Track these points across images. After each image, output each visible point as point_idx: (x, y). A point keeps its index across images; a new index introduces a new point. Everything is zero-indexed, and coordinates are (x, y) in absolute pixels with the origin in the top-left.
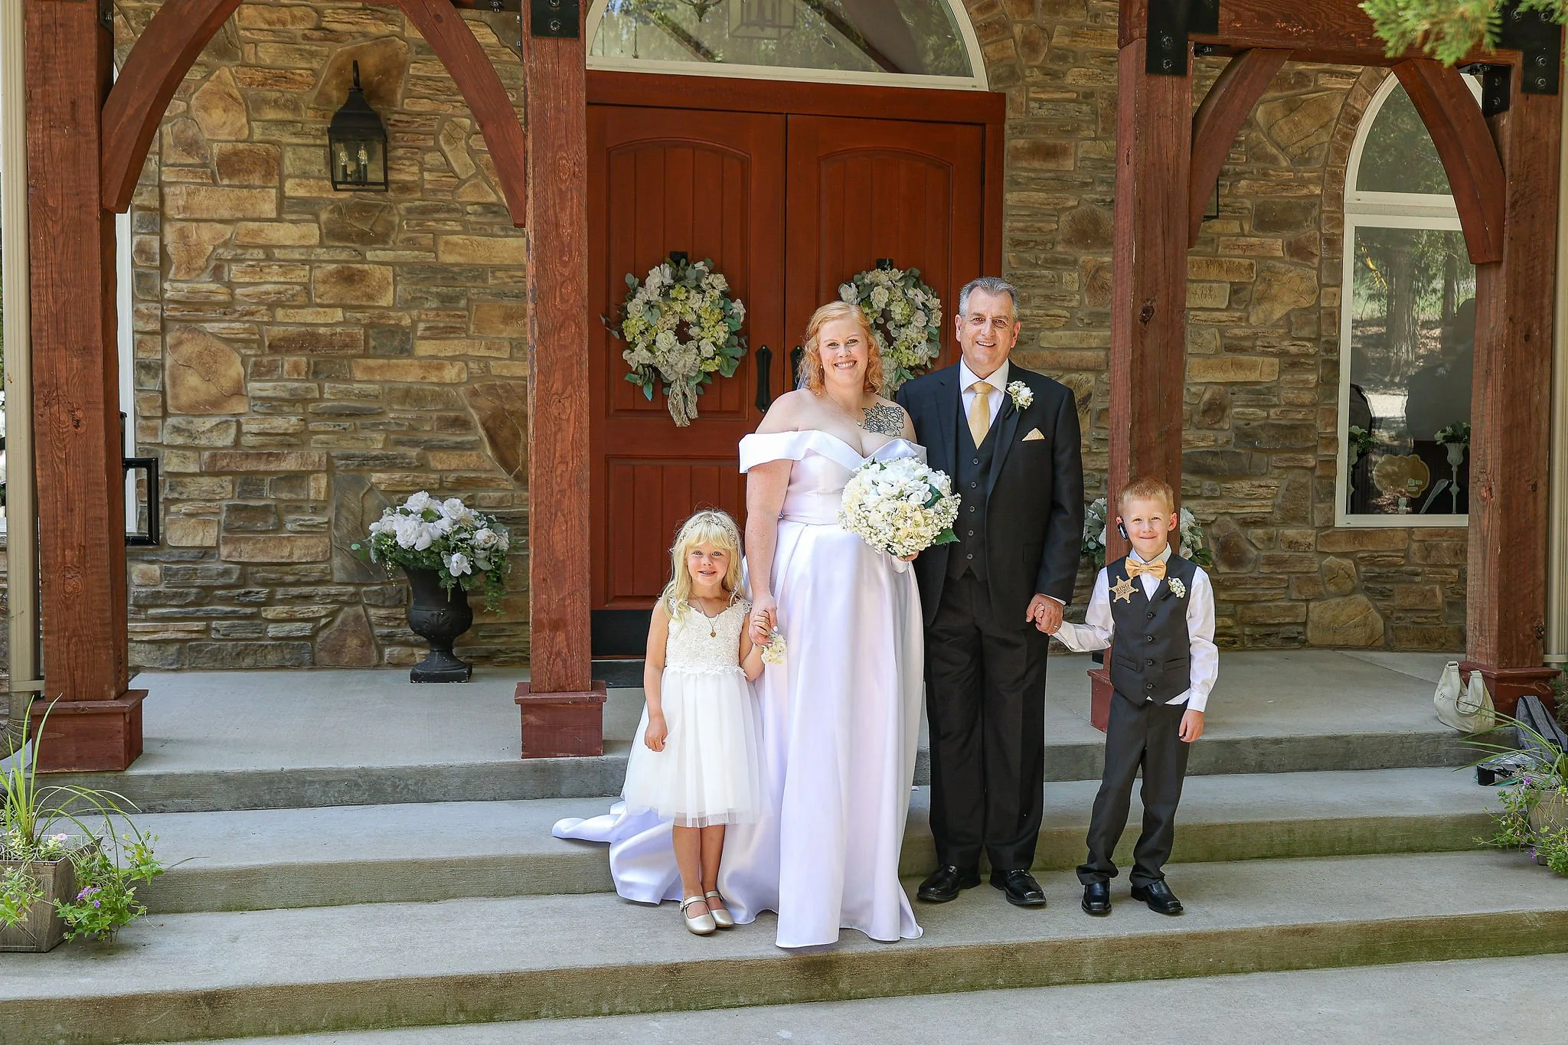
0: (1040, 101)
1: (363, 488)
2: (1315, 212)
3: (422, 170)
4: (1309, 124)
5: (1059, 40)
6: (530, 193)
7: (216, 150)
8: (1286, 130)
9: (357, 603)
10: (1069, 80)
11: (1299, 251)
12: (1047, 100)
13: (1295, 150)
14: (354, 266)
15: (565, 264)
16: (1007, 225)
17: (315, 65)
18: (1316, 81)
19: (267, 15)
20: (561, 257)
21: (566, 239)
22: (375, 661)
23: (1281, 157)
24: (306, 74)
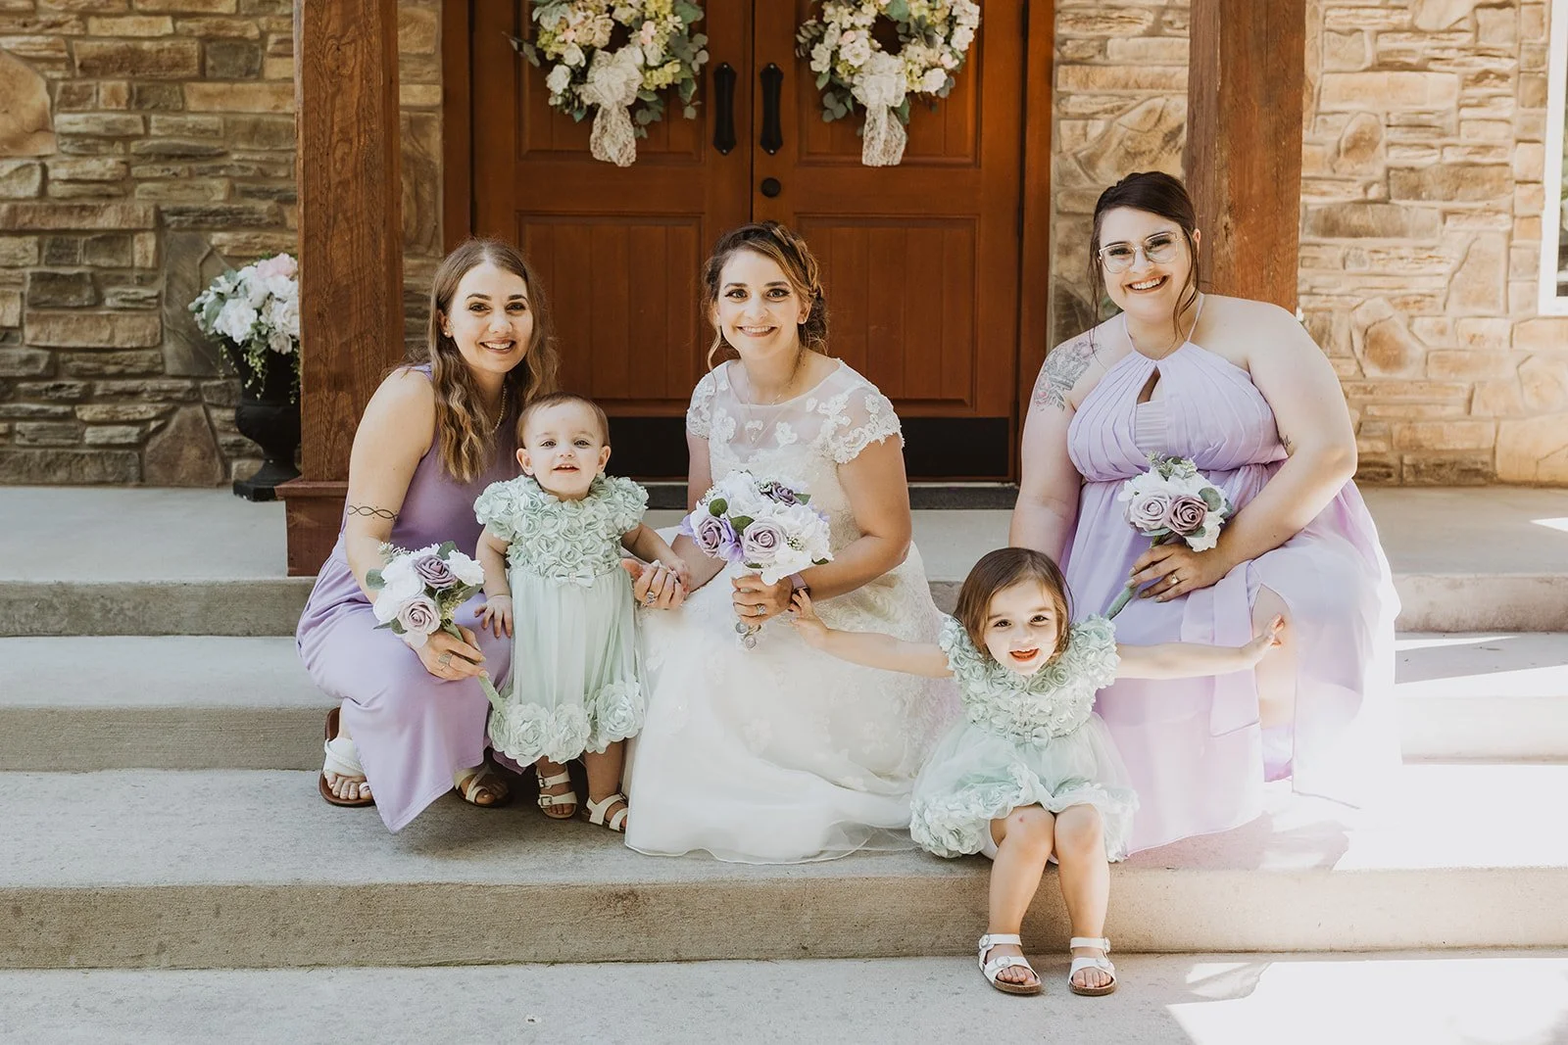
1: (201, 252)
9: (199, 401)
22: (219, 478)
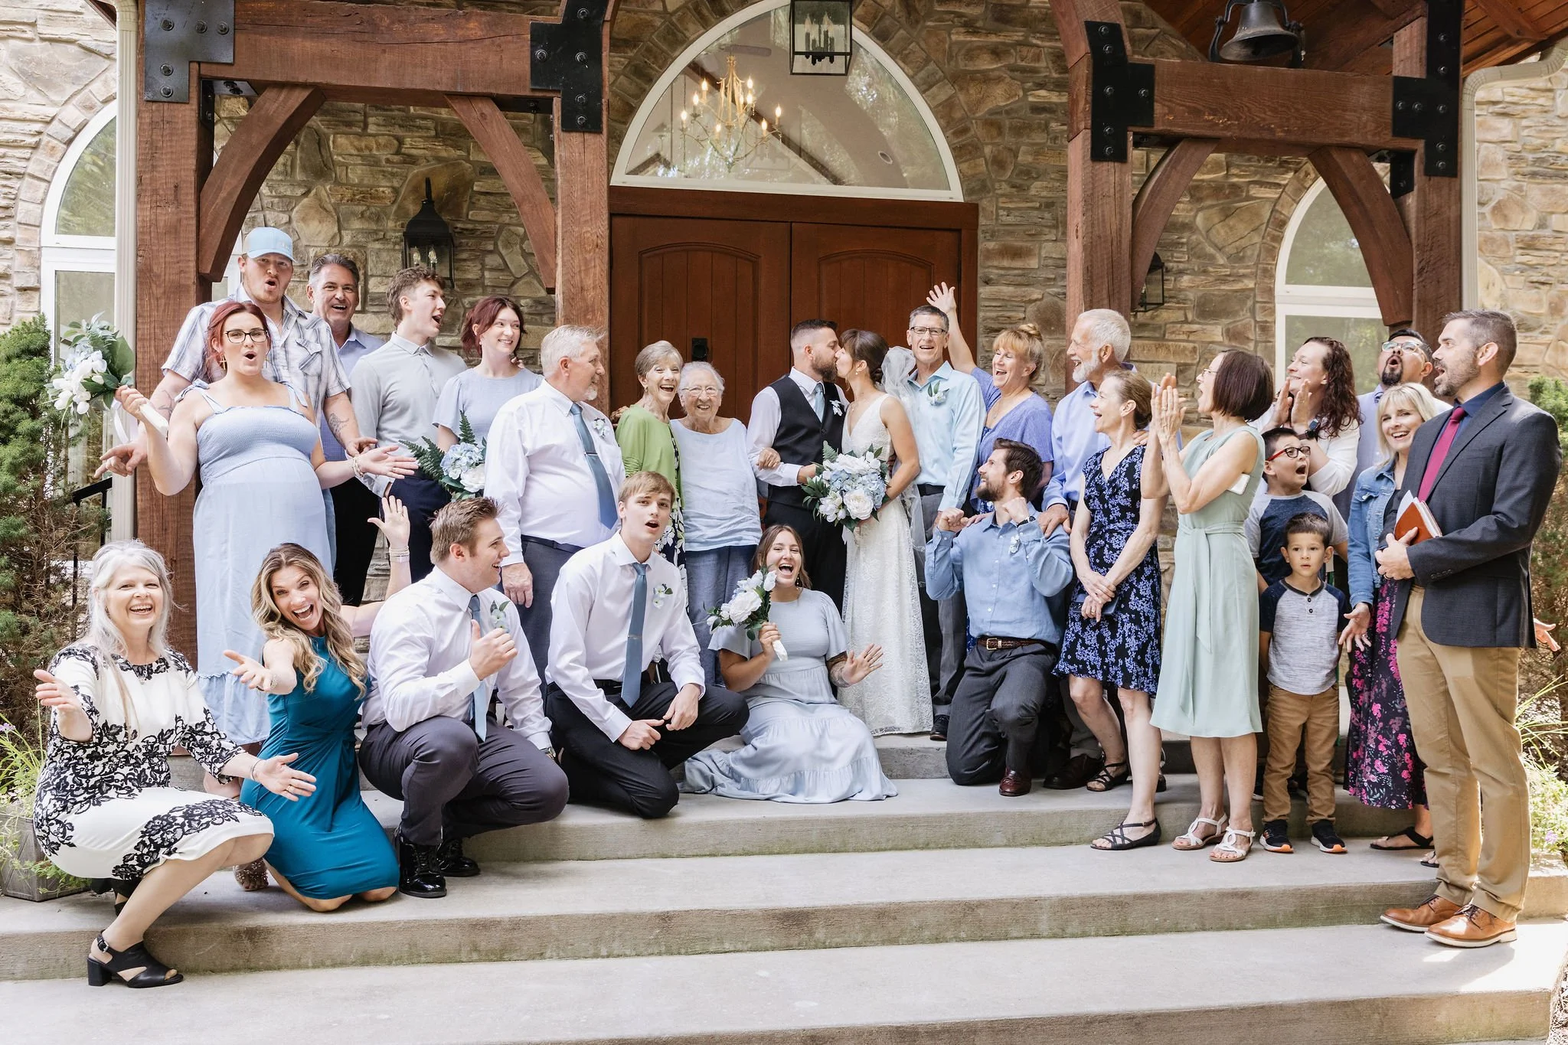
0: (1008, 209)
2: (1250, 303)
3: (483, 270)
4: (1242, 228)
5: (1025, 158)
6: (559, 261)
7: (312, 254)
8: (1222, 232)
10: (1033, 192)
11: (1236, 336)
12: (1013, 209)
13: (1231, 250)
16: (981, 315)
17: (396, 184)
18: (1248, 191)
19: (356, 143)
20: (585, 315)
21: (590, 300)
23: (1218, 255)
24: (388, 191)
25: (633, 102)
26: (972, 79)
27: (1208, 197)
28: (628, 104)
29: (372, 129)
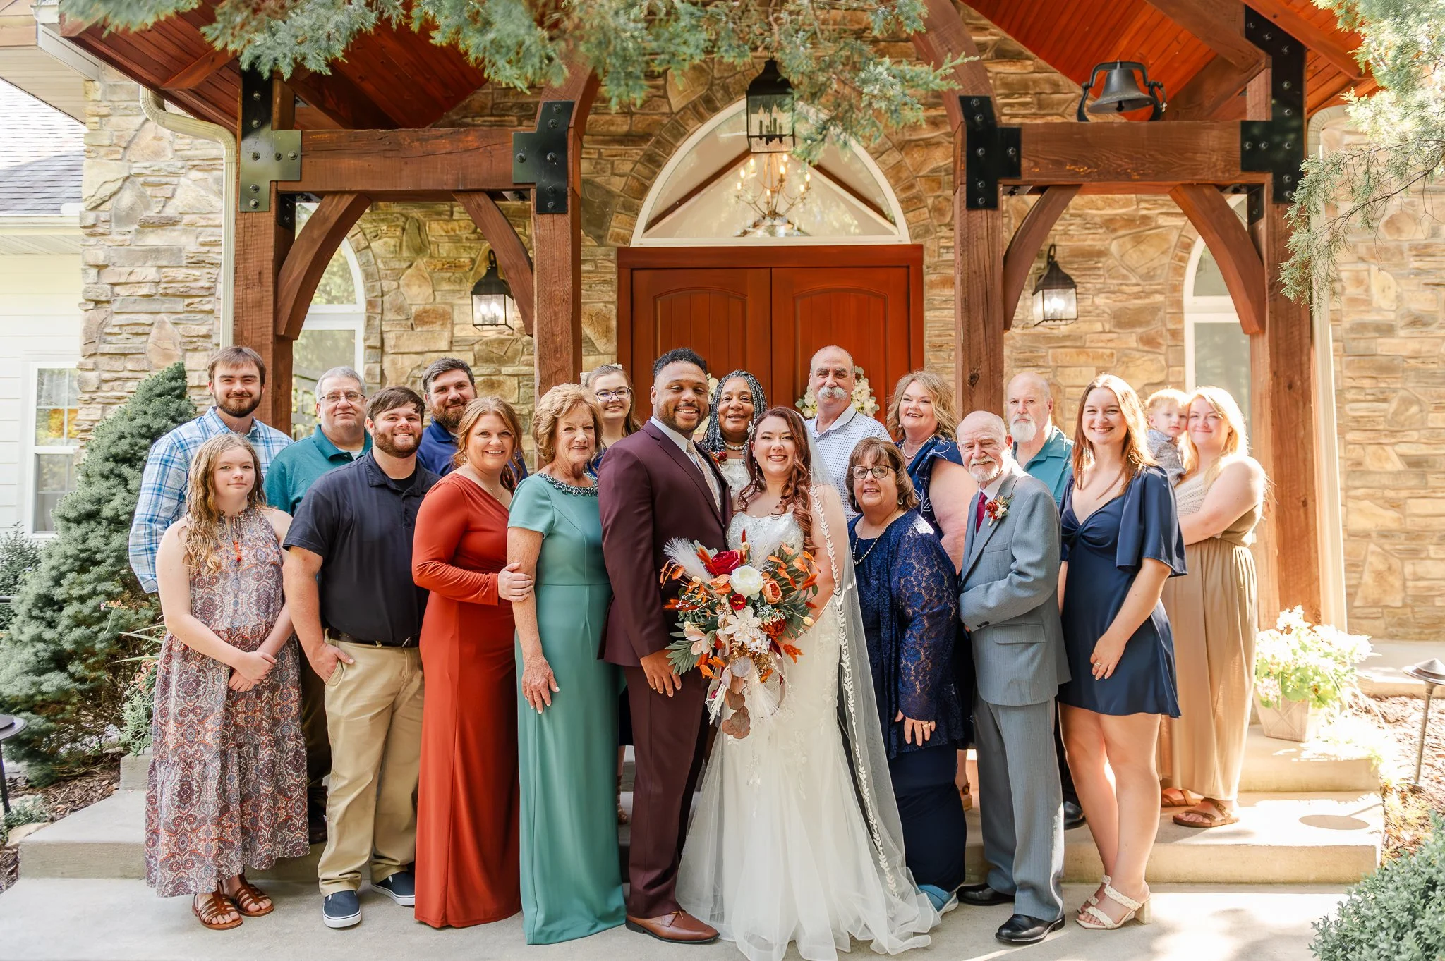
0: (947, 247)
2: (1161, 315)
4: (1152, 253)
6: (536, 314)
7: (413, 311)
8: (1135, 256)
11: (1150, 342)
12: (952, 247)
13: (1143, 270)
14: (493, 378)
15: (557, 360)
16: (927, 334)
17: (473, 256)
18: (1157, 222)
20: (556, 355)
21: (559, 344)
23: (1130, 275)
24: (467, 261)
25: (647, 182)
26: (917, 146)
27: (1122, 227)
28: (643, 184)
29: (456, 216)
